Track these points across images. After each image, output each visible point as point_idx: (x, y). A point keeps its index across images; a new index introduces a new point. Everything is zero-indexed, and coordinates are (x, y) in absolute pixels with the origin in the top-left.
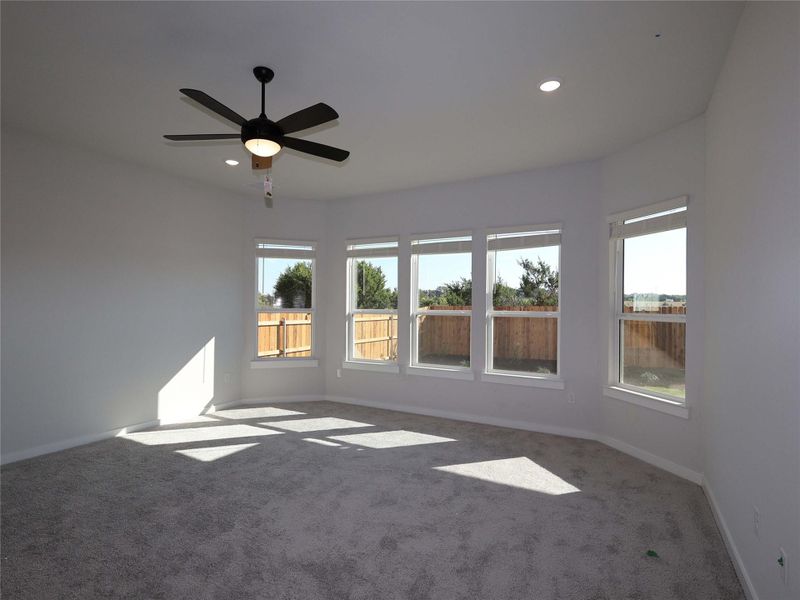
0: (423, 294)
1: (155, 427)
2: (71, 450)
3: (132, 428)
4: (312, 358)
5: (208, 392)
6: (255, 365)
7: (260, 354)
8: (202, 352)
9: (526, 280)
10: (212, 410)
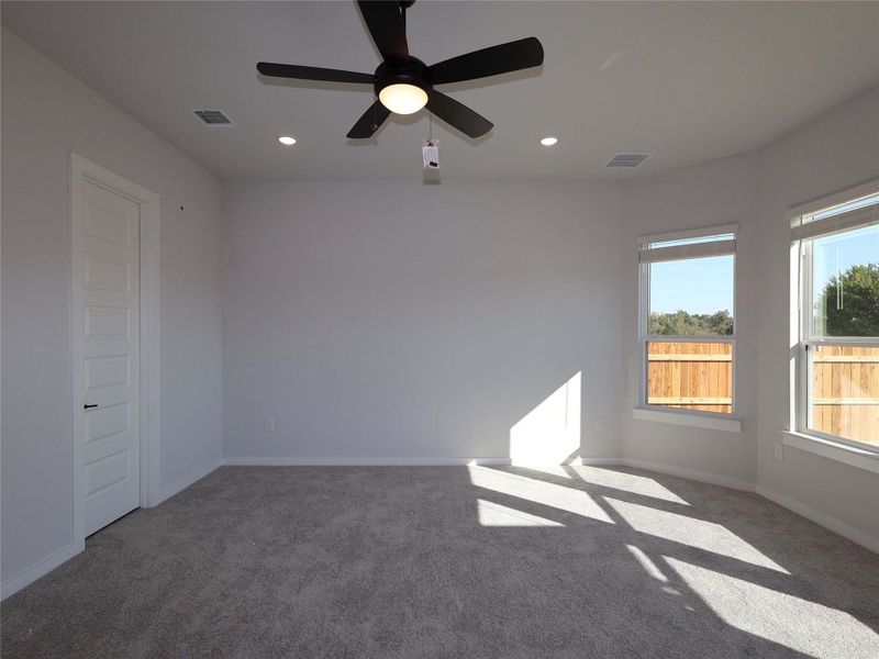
1: (503, 466)
2: (421, 467)
3: (482, 461)
4: (733, 417)
5: (571, 439)
6: (639, 414)
7: (651, 400)
8: (563, 388)
10: (577, 463)
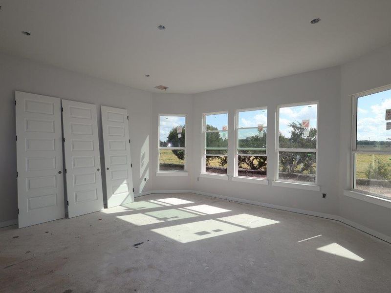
0: (242, 141)
9: (294, 134)
